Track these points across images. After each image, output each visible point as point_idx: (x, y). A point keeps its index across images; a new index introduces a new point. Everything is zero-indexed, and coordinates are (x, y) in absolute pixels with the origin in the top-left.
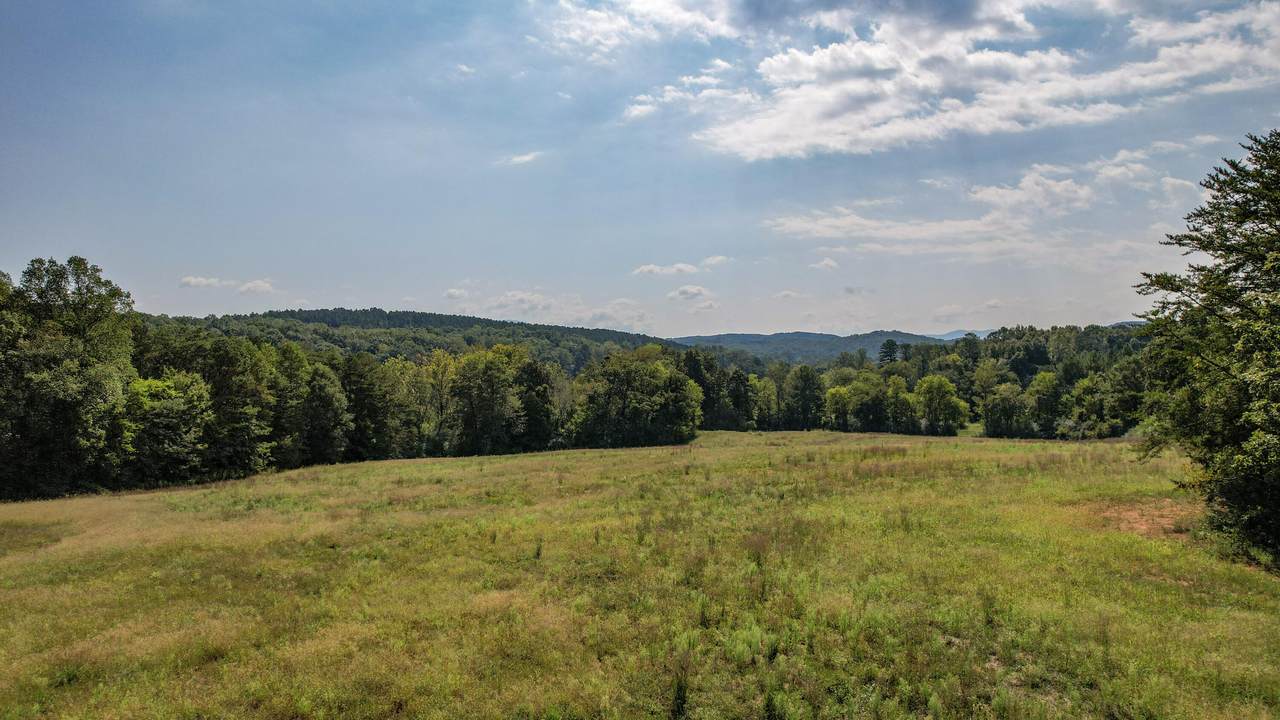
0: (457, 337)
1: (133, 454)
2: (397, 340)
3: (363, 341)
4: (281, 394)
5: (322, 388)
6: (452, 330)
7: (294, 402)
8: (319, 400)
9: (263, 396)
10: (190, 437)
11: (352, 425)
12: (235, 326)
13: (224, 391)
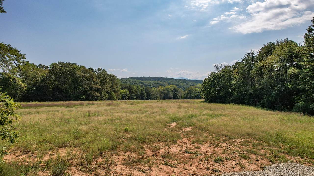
2: (154, 83)
3: (148, 84)
4: (137, 92)
5: (142, 92)
6: (166, 81)
7: (139, 94)
13: (130, 92)
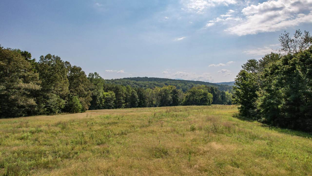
0: (163, 83)
1: (104, 105)
2: (150, 84)
3: (143, 84)
4: (127, 95)
5: (134, 94)
6: (163, 82)
7: (129, 97)
8: (133, 96)
9: (124, 95)
10: (112, 102)
11: (139, 101)
12: (117, 81)
13: (117, 94)
